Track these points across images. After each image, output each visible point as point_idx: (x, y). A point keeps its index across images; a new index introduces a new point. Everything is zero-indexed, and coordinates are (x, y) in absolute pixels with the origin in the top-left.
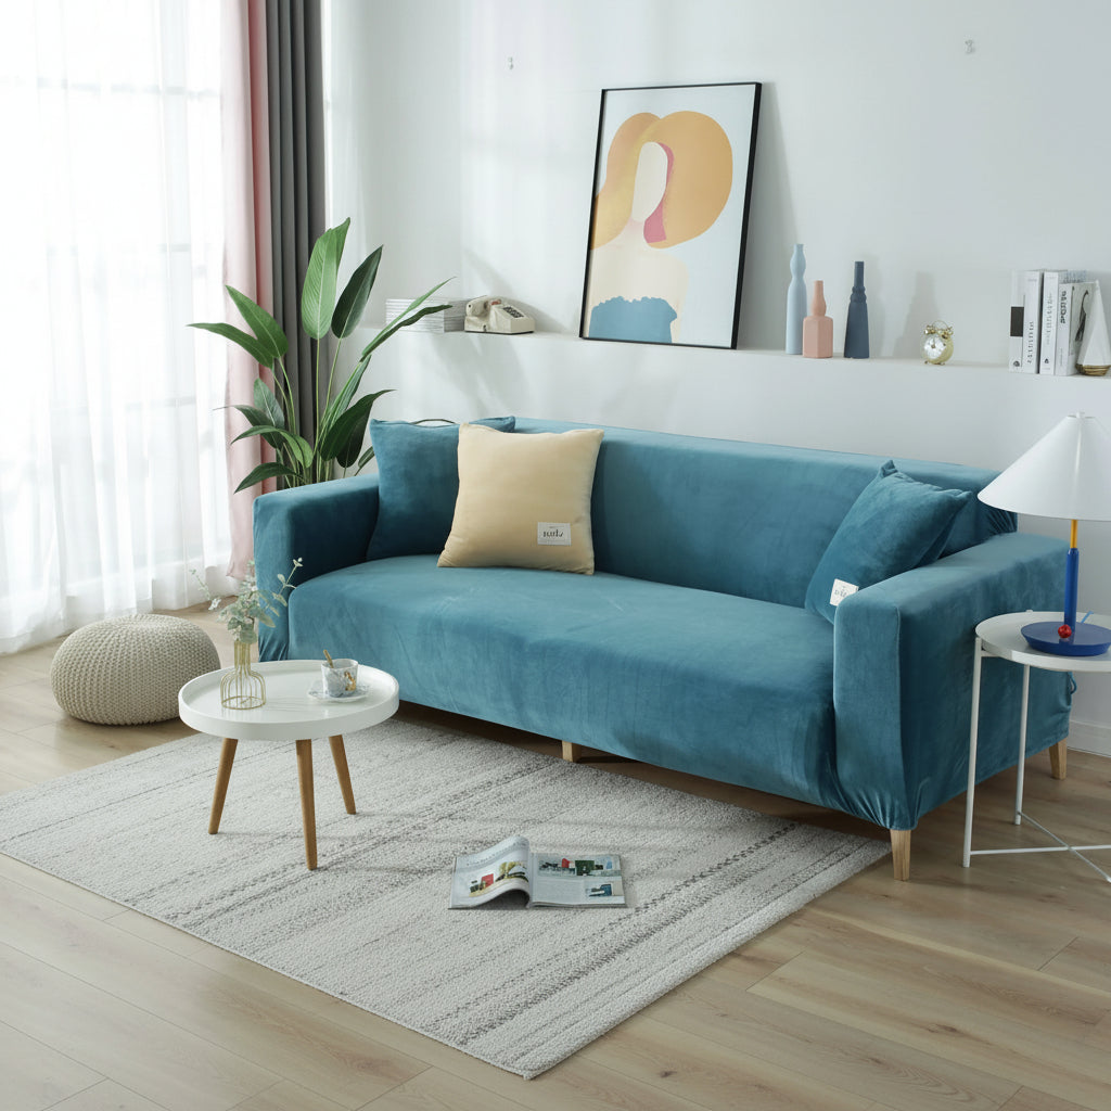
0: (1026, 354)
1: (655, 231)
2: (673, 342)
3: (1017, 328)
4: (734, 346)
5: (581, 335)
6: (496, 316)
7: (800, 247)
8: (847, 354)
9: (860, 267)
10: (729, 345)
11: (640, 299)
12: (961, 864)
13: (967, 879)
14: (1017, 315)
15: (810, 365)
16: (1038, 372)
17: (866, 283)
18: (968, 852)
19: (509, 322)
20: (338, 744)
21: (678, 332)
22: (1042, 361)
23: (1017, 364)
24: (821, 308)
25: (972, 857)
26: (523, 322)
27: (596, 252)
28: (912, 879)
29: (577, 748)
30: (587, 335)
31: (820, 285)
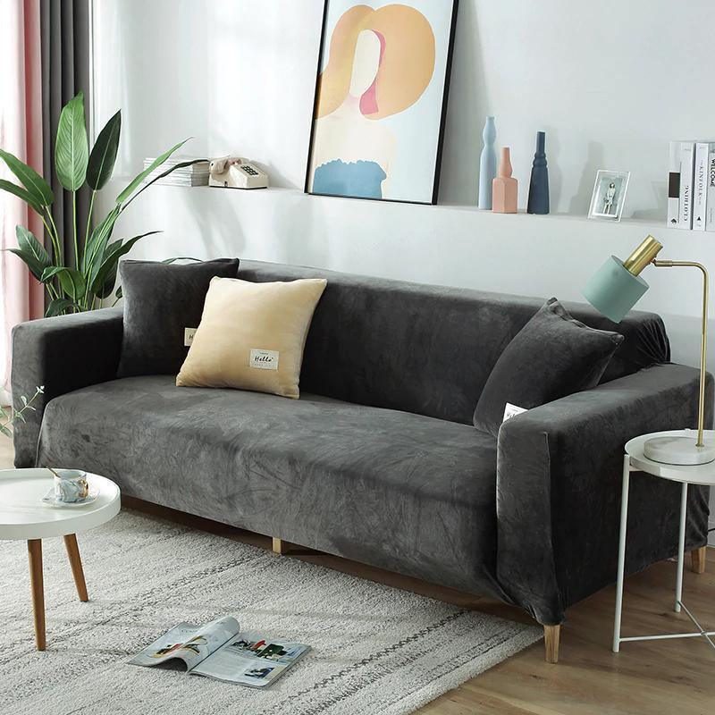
0: (683, 212)
1: (369, 104)
2: (383, 198)
3: (674, 191)
4: (435, 202)
5: (306, 191)
6: (236, 174)
7: (491, 119)
8: (530, 210)
9: (541, 137)
10: (431, 202)
11: (355, 162)
12: (611, 649)
13: (616, 663)
14: (675, 179)
15: (498, 219)
16: (692, 228)
17: (546, 151)
18: (618, 640)
19: (246, 179)
20: (71, 541)
21: (387, 190)
22: (695, 218)
23: (674, 221)
24: (508, 171)
25: (621, 643)
26: (259, 179)
27: (319, 121)
28: (561, 662)
29: (284, 544)
30: (311, 191)
31: (507, 151)
